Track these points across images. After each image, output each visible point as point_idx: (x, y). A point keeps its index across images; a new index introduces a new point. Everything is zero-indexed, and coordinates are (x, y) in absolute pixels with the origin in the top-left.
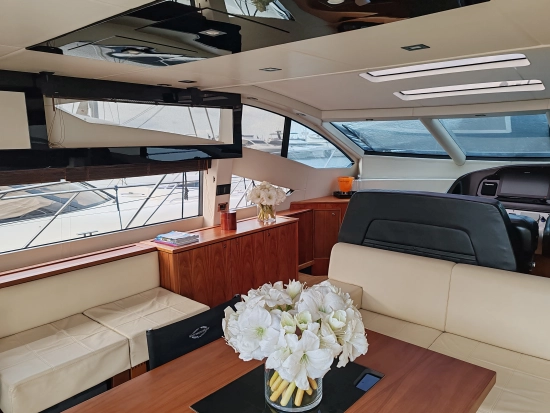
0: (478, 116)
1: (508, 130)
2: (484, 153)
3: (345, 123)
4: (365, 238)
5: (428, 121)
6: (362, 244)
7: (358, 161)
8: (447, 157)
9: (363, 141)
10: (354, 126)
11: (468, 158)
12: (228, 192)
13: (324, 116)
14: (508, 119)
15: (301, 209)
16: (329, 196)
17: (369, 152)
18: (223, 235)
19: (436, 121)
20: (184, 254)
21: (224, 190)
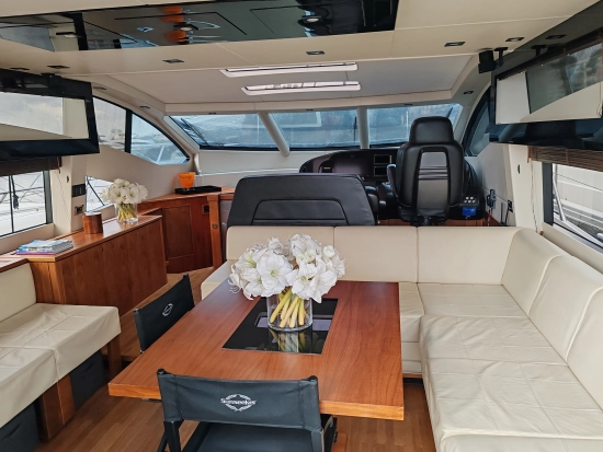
0: (308, 110)
1: (319, 124)
2: (305, 145)
3: (183, 117)
4: (254, 219)
5: (264, 115)
6: (252, 224)
7: (194, 156)
8: (276, 149)
9: (200, 136)
10: (191, 120)
11: (292, 149)
12: (84, 192)
13: (168, 109)
14: (318, 113)
15: (150, 208)
16: (172, 194)
17: (205, 147)
18: (89, 240)
19: (270, 115)
20: (65, 261)
21: (79, 190)
